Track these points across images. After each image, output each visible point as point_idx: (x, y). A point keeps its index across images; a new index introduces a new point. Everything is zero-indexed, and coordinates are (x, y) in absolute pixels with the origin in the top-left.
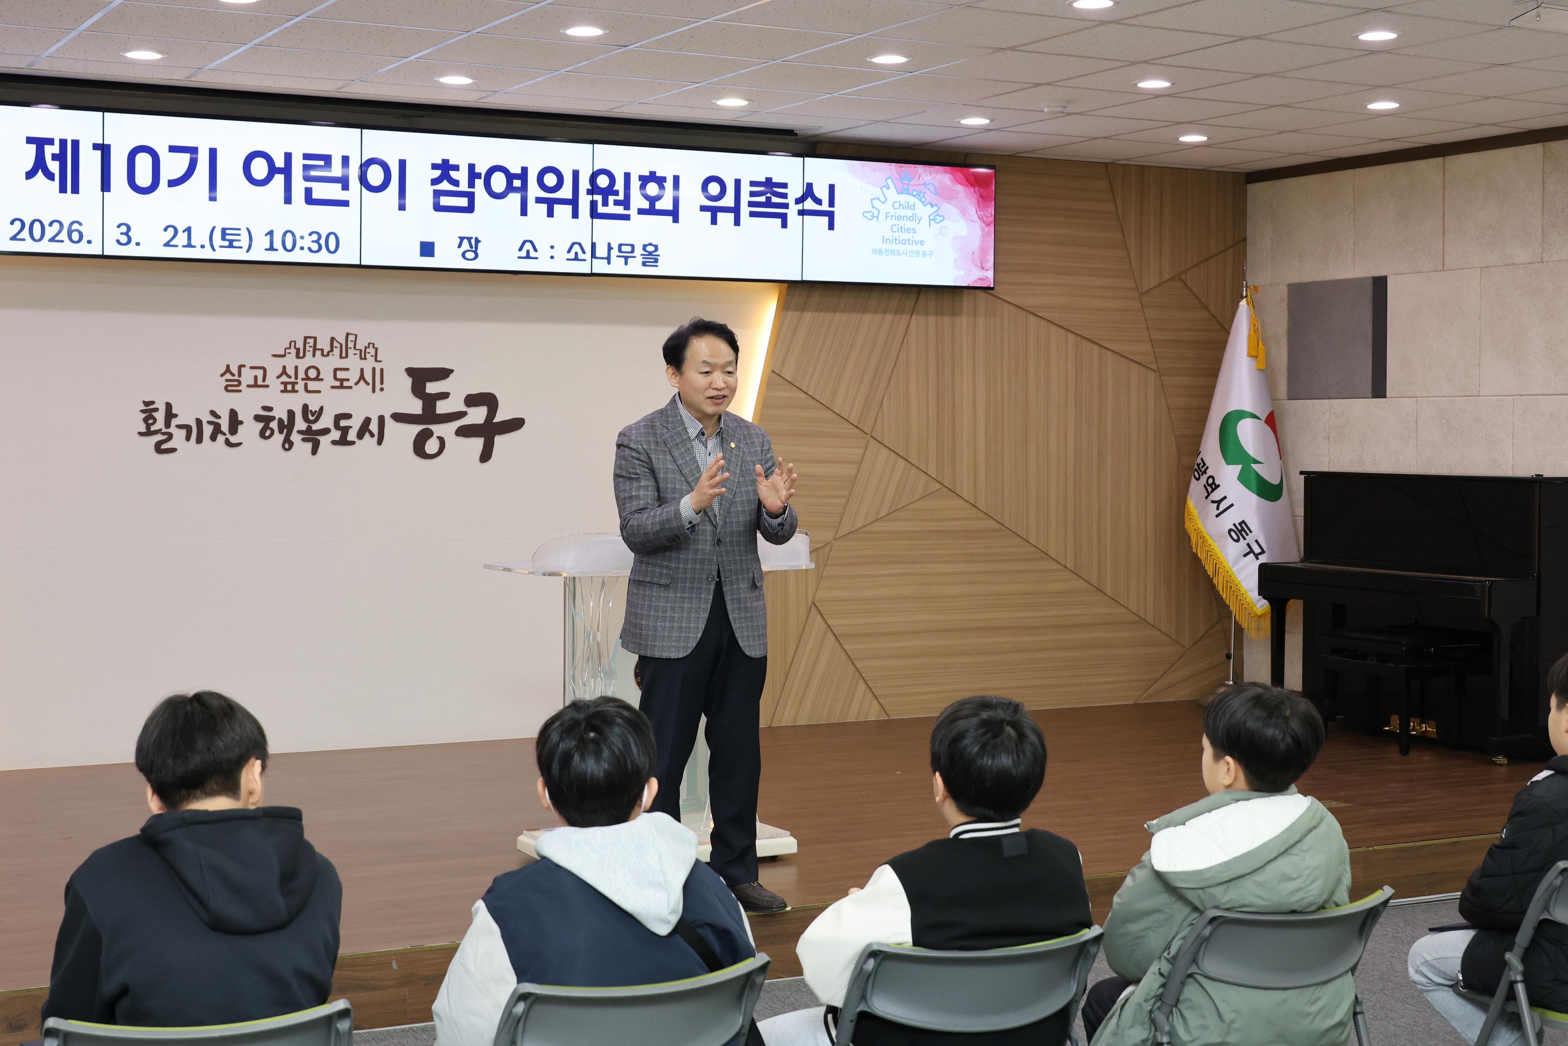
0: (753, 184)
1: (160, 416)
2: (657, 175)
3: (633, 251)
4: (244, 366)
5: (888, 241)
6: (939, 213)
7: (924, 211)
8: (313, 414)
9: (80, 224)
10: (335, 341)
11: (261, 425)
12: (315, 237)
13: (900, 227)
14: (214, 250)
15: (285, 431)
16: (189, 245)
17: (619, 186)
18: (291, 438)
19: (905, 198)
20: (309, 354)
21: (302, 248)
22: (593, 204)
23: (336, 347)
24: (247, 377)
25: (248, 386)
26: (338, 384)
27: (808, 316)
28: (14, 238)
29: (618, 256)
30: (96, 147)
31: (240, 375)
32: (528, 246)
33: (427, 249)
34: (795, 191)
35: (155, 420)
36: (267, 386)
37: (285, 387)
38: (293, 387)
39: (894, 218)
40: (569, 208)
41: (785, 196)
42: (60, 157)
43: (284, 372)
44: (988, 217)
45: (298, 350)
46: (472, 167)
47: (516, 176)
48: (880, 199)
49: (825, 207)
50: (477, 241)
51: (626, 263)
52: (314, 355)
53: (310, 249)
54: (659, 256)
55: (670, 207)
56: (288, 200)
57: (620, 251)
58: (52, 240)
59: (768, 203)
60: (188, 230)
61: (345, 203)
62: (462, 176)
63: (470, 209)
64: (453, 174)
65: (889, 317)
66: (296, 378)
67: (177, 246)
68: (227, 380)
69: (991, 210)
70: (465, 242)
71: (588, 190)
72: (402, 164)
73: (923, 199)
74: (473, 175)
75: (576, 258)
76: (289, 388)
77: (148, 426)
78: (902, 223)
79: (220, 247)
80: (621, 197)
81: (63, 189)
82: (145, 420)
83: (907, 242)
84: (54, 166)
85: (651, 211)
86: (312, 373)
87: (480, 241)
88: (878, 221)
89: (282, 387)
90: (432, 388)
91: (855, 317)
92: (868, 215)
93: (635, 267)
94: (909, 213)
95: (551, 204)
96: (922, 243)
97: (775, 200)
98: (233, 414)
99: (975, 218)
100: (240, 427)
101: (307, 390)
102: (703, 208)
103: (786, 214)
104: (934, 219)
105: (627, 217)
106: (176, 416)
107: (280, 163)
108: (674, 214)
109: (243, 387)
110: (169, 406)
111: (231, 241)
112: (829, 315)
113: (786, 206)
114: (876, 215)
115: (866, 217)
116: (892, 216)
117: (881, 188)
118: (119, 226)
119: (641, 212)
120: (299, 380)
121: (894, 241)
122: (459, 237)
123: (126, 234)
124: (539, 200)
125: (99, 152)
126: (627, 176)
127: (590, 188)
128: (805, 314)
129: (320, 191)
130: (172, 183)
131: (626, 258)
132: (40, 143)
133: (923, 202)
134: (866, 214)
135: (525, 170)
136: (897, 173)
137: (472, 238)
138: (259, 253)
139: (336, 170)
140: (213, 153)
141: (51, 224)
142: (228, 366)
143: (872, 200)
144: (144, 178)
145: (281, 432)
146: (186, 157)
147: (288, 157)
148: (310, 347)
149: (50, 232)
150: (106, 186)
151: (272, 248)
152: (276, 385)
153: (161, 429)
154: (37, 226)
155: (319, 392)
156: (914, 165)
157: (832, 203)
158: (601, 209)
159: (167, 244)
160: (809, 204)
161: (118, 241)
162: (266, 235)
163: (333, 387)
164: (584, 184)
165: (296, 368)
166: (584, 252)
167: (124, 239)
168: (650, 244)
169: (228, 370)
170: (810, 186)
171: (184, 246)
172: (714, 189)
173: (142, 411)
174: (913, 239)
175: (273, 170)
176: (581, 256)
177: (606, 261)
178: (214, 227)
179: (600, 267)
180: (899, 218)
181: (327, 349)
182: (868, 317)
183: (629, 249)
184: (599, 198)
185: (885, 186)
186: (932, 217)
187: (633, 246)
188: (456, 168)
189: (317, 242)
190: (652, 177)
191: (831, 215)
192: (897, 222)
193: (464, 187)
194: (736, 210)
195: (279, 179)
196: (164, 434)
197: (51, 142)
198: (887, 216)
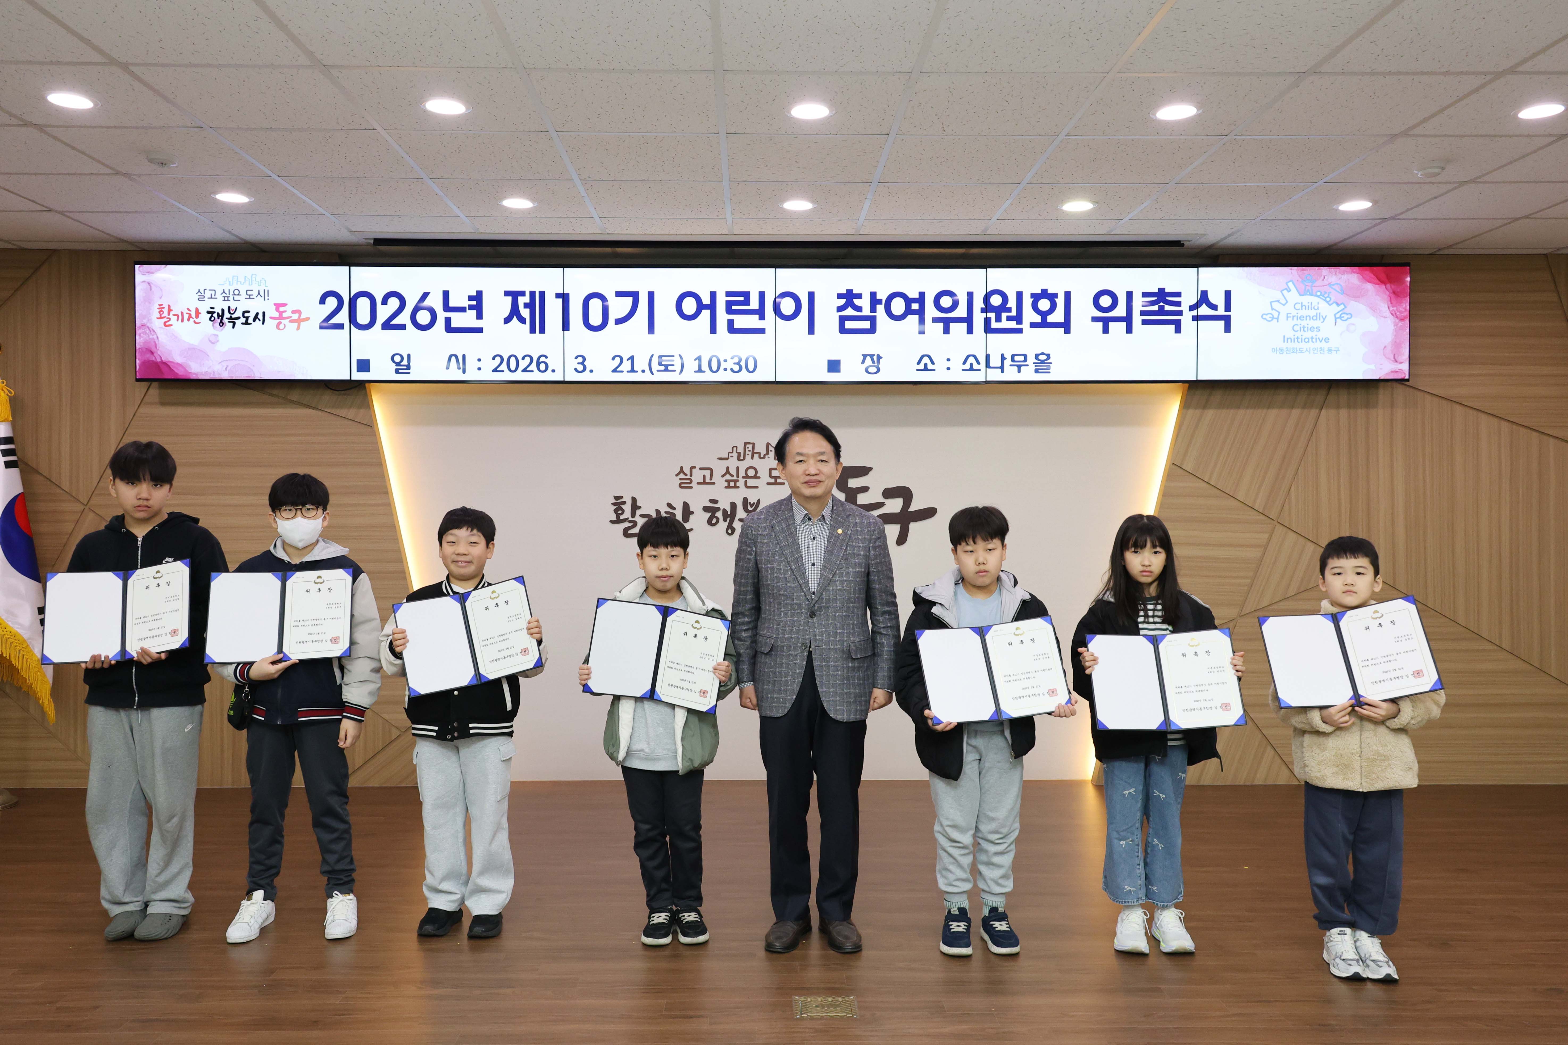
0: (1145, 295)
1: (627, 508)
2: (1049, 292)
3: (1025, 360)
4: (695, 467)
5: (1289, 340)
6: (1346, 311)
7: (1329, 310)
8: (751, 506)
9: (546, 357)
10: (770, 446)
11: (708, 515)
12: (736, 360)
13: (1302, 326)
14: (653, 374)
15: (728, 519)
16: (632, 370)
17: (1012, 303)
18: (734, 525)
19: (1306, 299)
20: (748, 457)
21: (725, 369)
22: (987, 321)
23: (771, 451)
24: (697, 476)
25: (698, 483)
26: (773, 481)
27: (1210, 413)
28: (495, 370)
29: (1011, 365)
30: (558, 296)
31: (691, 475)
32: (926, 360)
33: (834, 366)
34: (1189, 298)
35: (623, 511)
36: (714, 483)
37: (729, 484)
38: (735, 484)
39: (1295, 318)
40: (964, 325)
41: (1179, 304)
42: (530, 306)
43: (728, 472)
44: (1401, 312)
45: (739, 454)
46: (873, 295)
47: (914, 300)
48: (1281, 301)
49: (1221, 311)
50: (879, 358)
51: (1019, 371)
52: (752, 458)
53: (732, 370)
54: (1051, 363)
55: (1061, 319)
56: (713, 330)
57: (1013, 360)
58: (525, 370)
59: (1161, 311)
60: (632, 358)
61: (762, 331)
62: (864, 303)
63: (872, 330)
64: (857, 302)
65: (1296, 412)
66: (738, 476)
67: (622, 372)
68: (681, 479)
69: (1406, 305)
70: (868, 358)
71: (982, 309)
72: (811, 295)
73: (1328, 299)
74: (874, 301)
75: (971, 368)
76: (732, 485)
77: (618, 516)
78: (1304, 323)
79: (658, 371)
80: (1014, 313)
81: (533, 331)
82: (616, 511)
83: (1310, 340)
84: (525, 313)
85: (1044, 324)
86: (751, 473)
87: (882, 358)
88: (1278, 321)
89: (726, 484)
90: (853, 483)
91: (1260, 413)
92: (1268, 317)
93: (1028, 374)
94: (1312, 313)
95: (947, 324)
96: (1327, 340)
97: (1168, 308)
98: (686, 506)
99: (1388, 314)
100: (691, 517)
101: (746, 486)
102: (1095, 319)
103: (1180, 321)
104: (1340, 317)
105: (1020, 331)
106: (640, 507)
107: (706, 300)
108: (1066, 326)
109: (694, 484)
110: (634, 500)
111: (666, 366)
112: (1232, 412)
113: (1180, 313)
114: (1276, 316)
115: (1265, 319)
116: (1293, 317)
117: (1281, 292)
118: (576, 358)
119: (1033, 325)
120: (740, 478)
121: (1296, 340)
122: (863, 355)
123: (582, 363)
124: (936, 320)
125: (560, 300)
126: (1019, 295)
127: (984, 307)
128: (1206, 411)
129: (740, 321)
130: (619, 322)
131: (1019, 367)
132: (515, 295)
133: (1327, 302)
134: (1264, 316)
135: (922, 295)
136: (1299, 276)
137: (874, 355)
138: (690, 375)
139: (754, 304)
140: (651, 295)
141: (523, 359)
142: (682, 468)
143: (1271, 303)
144: (596, 319)
145: (725, 520)
146: (629, 300)
147: (713, 295)
148: (749, 451)
149: (523, 364)
150: (566, 326)
151: (700, 370)
152: (720, 482)
153: (628, 518)
154: (513, 360)
155: (757, 487)
156: (1317, 268)
157: (1228, 307)
158: (994, 325)
159: (615, 371)
160: (1204, 310)
161: (576, 370)
162: (695, 360)
163: (768, 484)
164: (978, 304)
165: (738, 468)
166: (978, 363)
167: (580, 368)
168: (1043, 354)
169: (682, 470)
170: (1204, 294)
171: (628, 372)
172: (1105, 301)
173: (613, 504)
174: (1317, 337)
175: (701, 307)
176: (975, 366)
177: (1000, 370)
178: (652, 355)
179: (994, 375)
180: (1301, 318)
181: (763, 452)
182: (1273, 413)
183: (1022, 358)
184: (992, 315)
185: (1286, 289)
186: (1338, 316)
187: (1025, 356)
188: (859, 296)
189: (738, 363)
190: (1044, 294)
191: (1227, 320)
192: (1299, 322)
193: (866, 312)
194: (1128, 320)
195: (706, 313)
196: (630, 522)
197: (523, 294)
198: (1287, 317)
